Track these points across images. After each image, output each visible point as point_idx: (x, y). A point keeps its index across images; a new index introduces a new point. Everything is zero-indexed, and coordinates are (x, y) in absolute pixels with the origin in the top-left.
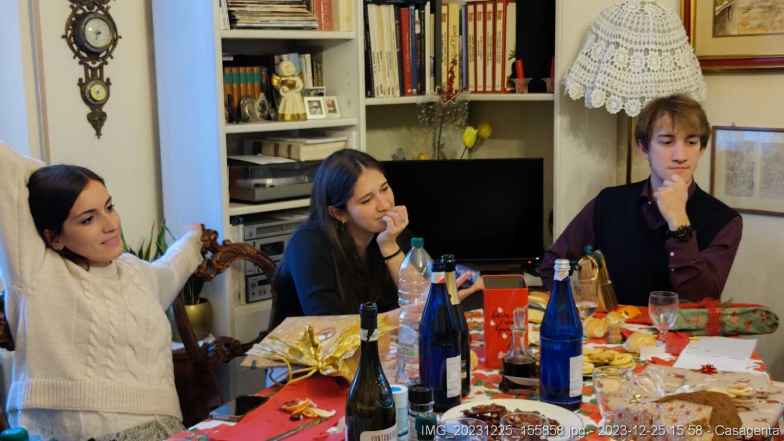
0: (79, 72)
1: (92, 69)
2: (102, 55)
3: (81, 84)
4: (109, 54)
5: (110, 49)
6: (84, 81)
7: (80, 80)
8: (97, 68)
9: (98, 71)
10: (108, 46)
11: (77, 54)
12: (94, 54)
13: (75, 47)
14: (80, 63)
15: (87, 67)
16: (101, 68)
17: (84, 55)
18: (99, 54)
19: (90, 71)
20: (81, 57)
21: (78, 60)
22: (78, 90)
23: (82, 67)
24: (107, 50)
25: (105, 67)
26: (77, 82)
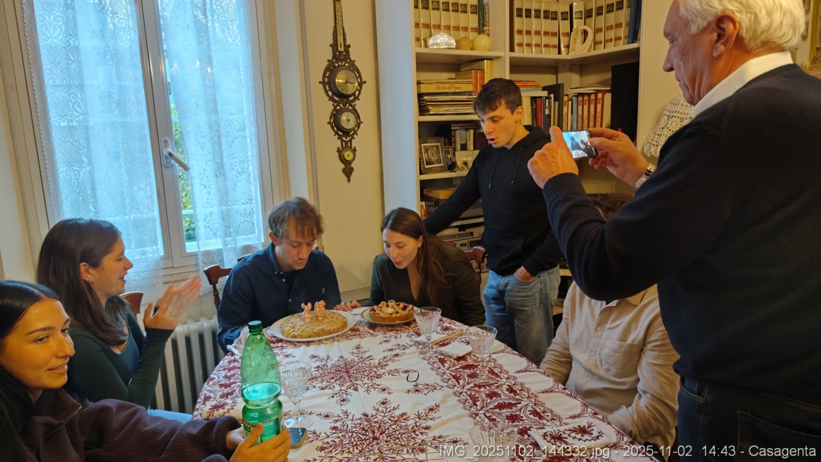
0: (338, 143)
1: (345, 141)
2: (351, 133)
3: (339, 151)
4: (355, 133)
5: (356, 129)
6: (340, 149)
7: (339, 148)
8: (348, 141)
9: (349, 143)
10: (355, 127)
11: (336, 133)
12: (346, 133)
13: (335, 129)
14: (338, 138)
15: (342, 141)
16: (350, 141)
17: (341, 133)
18: (349, 132)
19: (344, 143)
20: (339, 135)
21: (337, 136)
22: (337, 154)
23: (340, 141)
24: (354, 130)
25: (353, 140)
26: (337, 150)
